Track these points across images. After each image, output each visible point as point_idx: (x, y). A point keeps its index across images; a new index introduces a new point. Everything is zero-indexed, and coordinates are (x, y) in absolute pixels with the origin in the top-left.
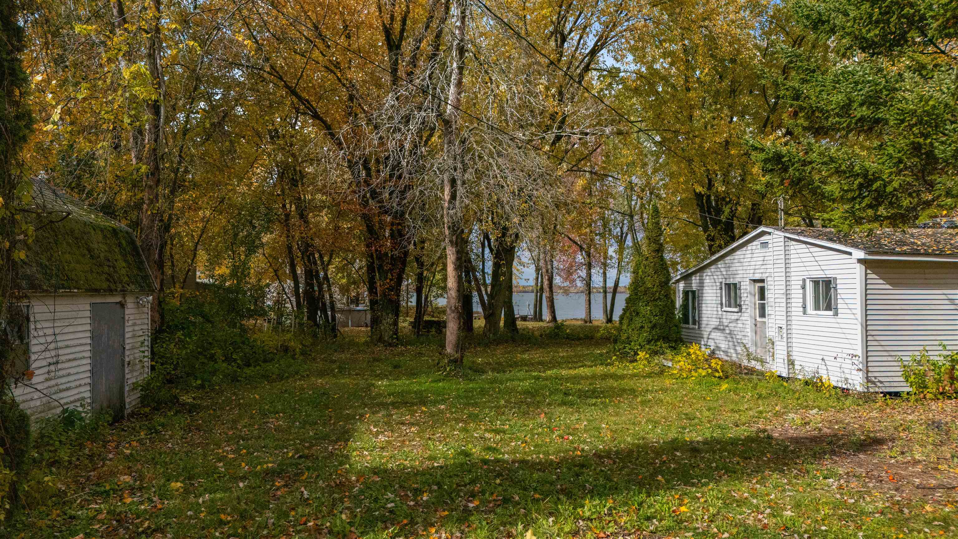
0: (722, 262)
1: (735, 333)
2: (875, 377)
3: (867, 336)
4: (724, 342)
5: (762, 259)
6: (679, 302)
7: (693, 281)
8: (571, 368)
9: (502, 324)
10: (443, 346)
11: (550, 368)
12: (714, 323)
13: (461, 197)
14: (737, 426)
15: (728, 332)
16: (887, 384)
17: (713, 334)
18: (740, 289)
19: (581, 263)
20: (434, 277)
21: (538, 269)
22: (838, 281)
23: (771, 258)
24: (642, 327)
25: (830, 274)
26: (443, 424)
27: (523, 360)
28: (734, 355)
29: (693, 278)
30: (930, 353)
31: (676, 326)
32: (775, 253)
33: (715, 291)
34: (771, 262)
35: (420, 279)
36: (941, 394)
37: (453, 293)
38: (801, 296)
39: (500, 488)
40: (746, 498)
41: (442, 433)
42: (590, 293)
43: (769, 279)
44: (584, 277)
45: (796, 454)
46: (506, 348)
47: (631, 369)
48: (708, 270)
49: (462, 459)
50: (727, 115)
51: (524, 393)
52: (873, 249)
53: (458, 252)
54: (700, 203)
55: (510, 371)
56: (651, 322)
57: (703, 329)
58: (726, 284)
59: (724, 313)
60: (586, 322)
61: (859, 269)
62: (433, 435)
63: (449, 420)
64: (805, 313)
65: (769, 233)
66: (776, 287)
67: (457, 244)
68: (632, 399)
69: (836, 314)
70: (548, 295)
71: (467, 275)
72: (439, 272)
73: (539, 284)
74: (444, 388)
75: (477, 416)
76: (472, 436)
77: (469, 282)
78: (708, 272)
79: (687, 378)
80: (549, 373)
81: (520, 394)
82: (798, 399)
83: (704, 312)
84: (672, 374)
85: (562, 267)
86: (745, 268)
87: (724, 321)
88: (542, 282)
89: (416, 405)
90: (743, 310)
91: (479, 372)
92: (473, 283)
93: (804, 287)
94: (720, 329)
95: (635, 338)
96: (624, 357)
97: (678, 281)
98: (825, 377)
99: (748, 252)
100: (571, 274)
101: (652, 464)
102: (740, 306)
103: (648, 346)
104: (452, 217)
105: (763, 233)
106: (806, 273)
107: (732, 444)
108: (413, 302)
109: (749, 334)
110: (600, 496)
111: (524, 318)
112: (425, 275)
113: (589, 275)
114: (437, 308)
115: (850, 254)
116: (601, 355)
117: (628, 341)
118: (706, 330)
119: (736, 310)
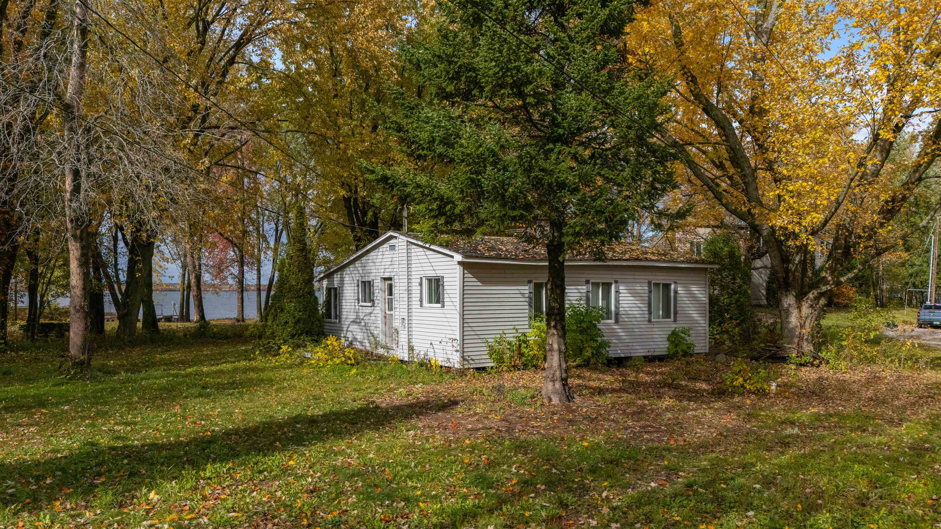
0: (359, 262)
1: (369, 325)
2: (469, 356)
3: (463, 323)
4: (360, 334)
5: (390, 260)
6: (322, 298)
7: (335, 279)
8: (213, 365)
9: (139, 325)
10: (66, 349)
11: (190, 366)
12: (352, 317)
13: (86, 191)
14: (355, 401)
15: (363, 324)
16: (477, 361)
17: (351, 326)
18: (373, 286)
19: (233, 260)
20: (52, 274)
21: (184, 267)
22: (445, 280)
23: (397, 259)
24: (286, 323)
25: (439, 273)
26: (68, 422)
27: (162, 360)
28: (368, 345)
29: (335, 276)
30: (507, 335)
31: (319, 321)
32: (400, 255)
33: (353, 288)
34: (397, 263)
35: (34, 276)
36: (514, 366)
37: (78, 292)
38: (419, 292)
39: (127, 466)
40: (343, 450)
41: (66, 430)
42: (242, 291)
43: (396, 277)
44: (236, 274)
45: (393, 417)
46: (144, 350)
47: (273, 361)
48: (347, 269)
49: (88, 448)
50: (368, 126)
51: (161, 389)
52: (469, 254)
53: (83, 248)
54: (347, 205)
55: (146, 371)
56: (294, 318)
57: (343, 322)
58: (362, 282)
59: (361, 308)
60: (237, 321)
61: (458, 270)
62: (56, 432)
63: (74, 418)
64: (421, 306)
65: (396, 237)
66: (401, 284)
67: (81, 239)
68: (269, 387)
69: (443, 306)
70: (195, 293)
71: (96, 270)
72: (60, 267)
73: (186, 282)
74: (68, 391)
75: (107, 413)
76: (100, 430)
77: (99, 279)
78: (347, 271)
79: (323, 367)
80: (189, 370)
81: (156, 390)
82: (411, 378)
83: (344, 307)
84: (311, 364)
85: (211, 263)
86: (377, 267)
87: (361, 314)
88: (189, 279)
89: (35, 408)
90: (376, 305)
91: (110, 373)
92: (104, 280)
93: (421, 285)
94: (356, 322)
95: (280, 334)
96: (267, 352)
97: (322, 279)
98: (432, 359)
99: (380, 254)
100: (222, 271)
101: (273, 435)
102: (373, 301)
103: (290, 340)
104: (75, 211)
105: (391, 238)
106: (422, 272)
107: (345, 415)
108: (24, 303)
109: (380, 326)
110: (221, 461)
111: (169, 319)
112: (40, 271)
113: (242, 273)
114: (57, 309)
115: (452, 257)
116: (246, 351)
117: (273, 336)
118: (346, 323)
119: (369, 304)
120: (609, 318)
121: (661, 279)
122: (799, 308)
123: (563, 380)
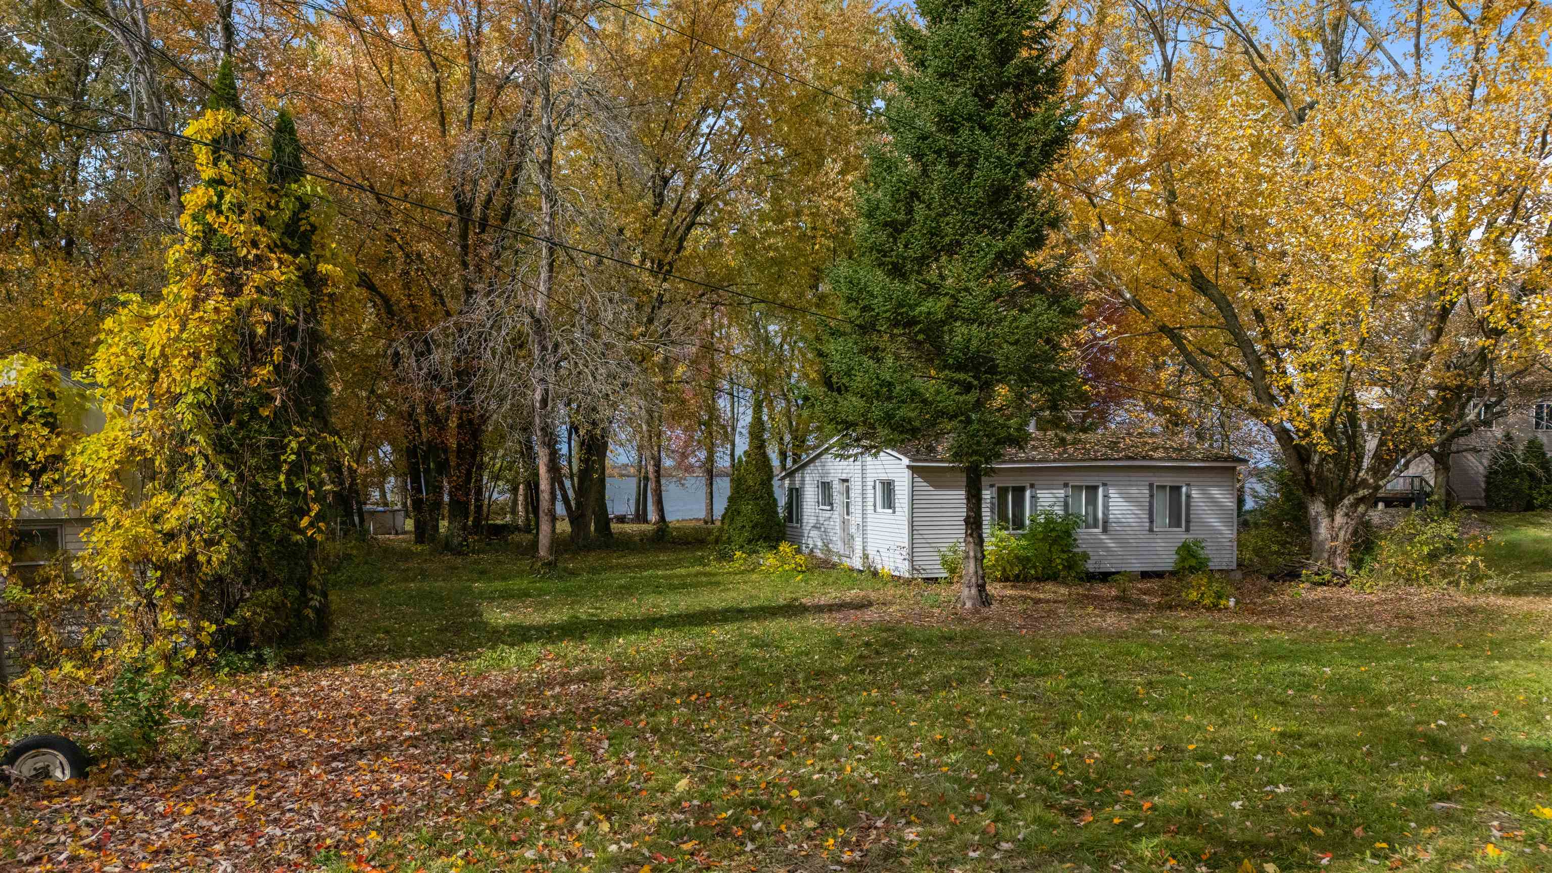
0: (817, 461)
1: (828, 530)
2: (917, 566)
3: (912, 530)
4: (820, 540)
6: (782, 501)
7: (796, 479)
8: (667, 569)
9: (592, 528)
11: (646, 570)
12: (812, 521)
15: (822, 530)
16: (927, 571)
17: (811, 532)
18: (832, 488)
21: (640, 452)
22: (896, 484)
24: (744, 527)
25: (891, 477)
27: (619, 564)
29: (796, 475)
31: (779, 525)
33: (813, 489)
37: (547, 496)
38: (873, 495)
42: (711, 480)
43: (852, 479)
44: (704, 460)
46: (599, 554)
47: (727, 567)
48: (808, 468)
49: (573, 620)
51: (620, 587)
52: (919, 457)
55: (605, 573)
56: (752, 521)
57: (804, 527)
58: (822, 482)
59: (820, 511)
60: (706, 522)
61: (907, 473)
63: (556, 604)
64: (875, 511)
66: (857, 487)
68: (715, 589)
69: (894, 512)
70: (653, 486)
73: (642, 472)
74: (544, 586)
75: (580, 601)
76: (579, 611)
78: (808, 470)
80: (645, 573)
81: (615, 588)
83: (805, 510)
84: (761, 570)
85: (674, 446)
86: (835, 468)
87: (821, 519)
88: (646, 468)
90: (834, 508)
91: (573, 574)
93: (874, 488)
94: (816, 528)
95: (736, 539)
96: (722, 557)
97: (782, 479)
98: (879, 567)
102: (832, 504)
103: (746, 546)
106: (876, 475)
109: (838, 532)
111: (621, 519)
113: (711, 456)
115: (902, 460)
116: (702, 556)
117: (729, 541)
118: (807, 528)
119: (828, 508)
120: (1096, 526)
121: (1168, 480)
122: (1332, 517)
123: (978, 586)
